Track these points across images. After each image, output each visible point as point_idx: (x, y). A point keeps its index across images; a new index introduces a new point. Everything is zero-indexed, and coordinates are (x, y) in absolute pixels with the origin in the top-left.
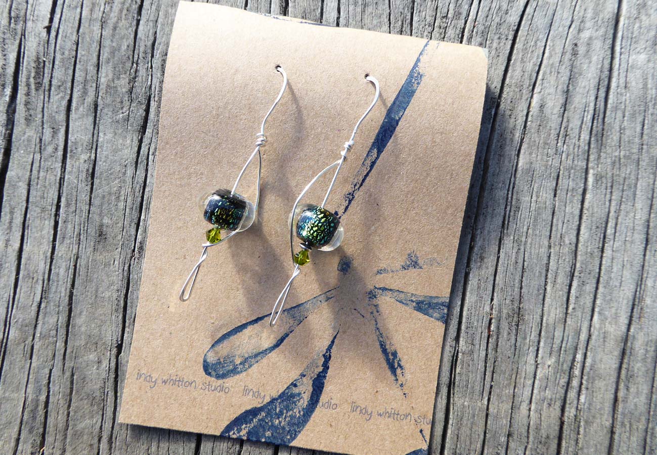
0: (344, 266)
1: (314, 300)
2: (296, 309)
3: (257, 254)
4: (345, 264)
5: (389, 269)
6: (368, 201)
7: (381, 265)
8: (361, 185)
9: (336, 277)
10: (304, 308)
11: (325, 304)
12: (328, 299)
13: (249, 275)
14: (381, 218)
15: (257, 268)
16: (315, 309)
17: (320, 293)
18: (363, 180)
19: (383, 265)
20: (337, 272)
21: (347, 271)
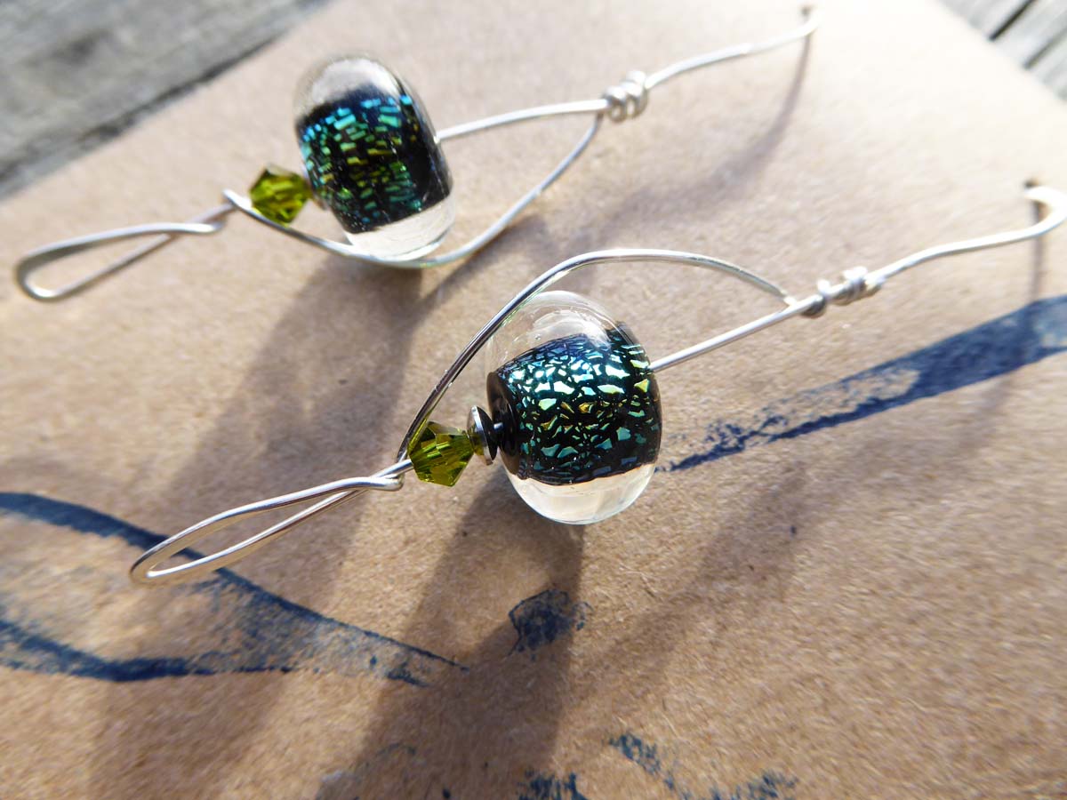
0: (539, 621)
1: (361, 640)
2: (286, 615)
3: (344, 372)
4: (546, 615)
5: (665, 766)
6: (775, 496)
7: (652, 728)
8: (791, 434)
9: (487, 631)
10: (310, 635)
11: (377, 682)
12: (399, 675)
13: (270, 402)
14: (772, 581)
15: (308, 405)
16: (336, 669)
17: (395, 634)
18: (808, 427)
19: (655, 730)
20: (502, 619)
21: (533, 643)
